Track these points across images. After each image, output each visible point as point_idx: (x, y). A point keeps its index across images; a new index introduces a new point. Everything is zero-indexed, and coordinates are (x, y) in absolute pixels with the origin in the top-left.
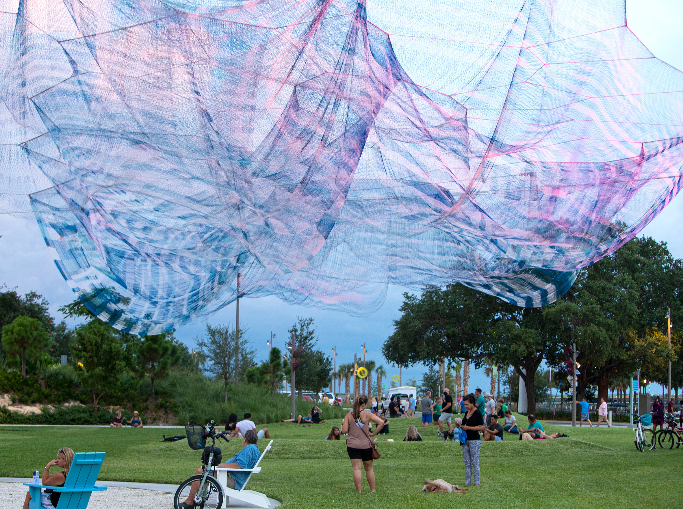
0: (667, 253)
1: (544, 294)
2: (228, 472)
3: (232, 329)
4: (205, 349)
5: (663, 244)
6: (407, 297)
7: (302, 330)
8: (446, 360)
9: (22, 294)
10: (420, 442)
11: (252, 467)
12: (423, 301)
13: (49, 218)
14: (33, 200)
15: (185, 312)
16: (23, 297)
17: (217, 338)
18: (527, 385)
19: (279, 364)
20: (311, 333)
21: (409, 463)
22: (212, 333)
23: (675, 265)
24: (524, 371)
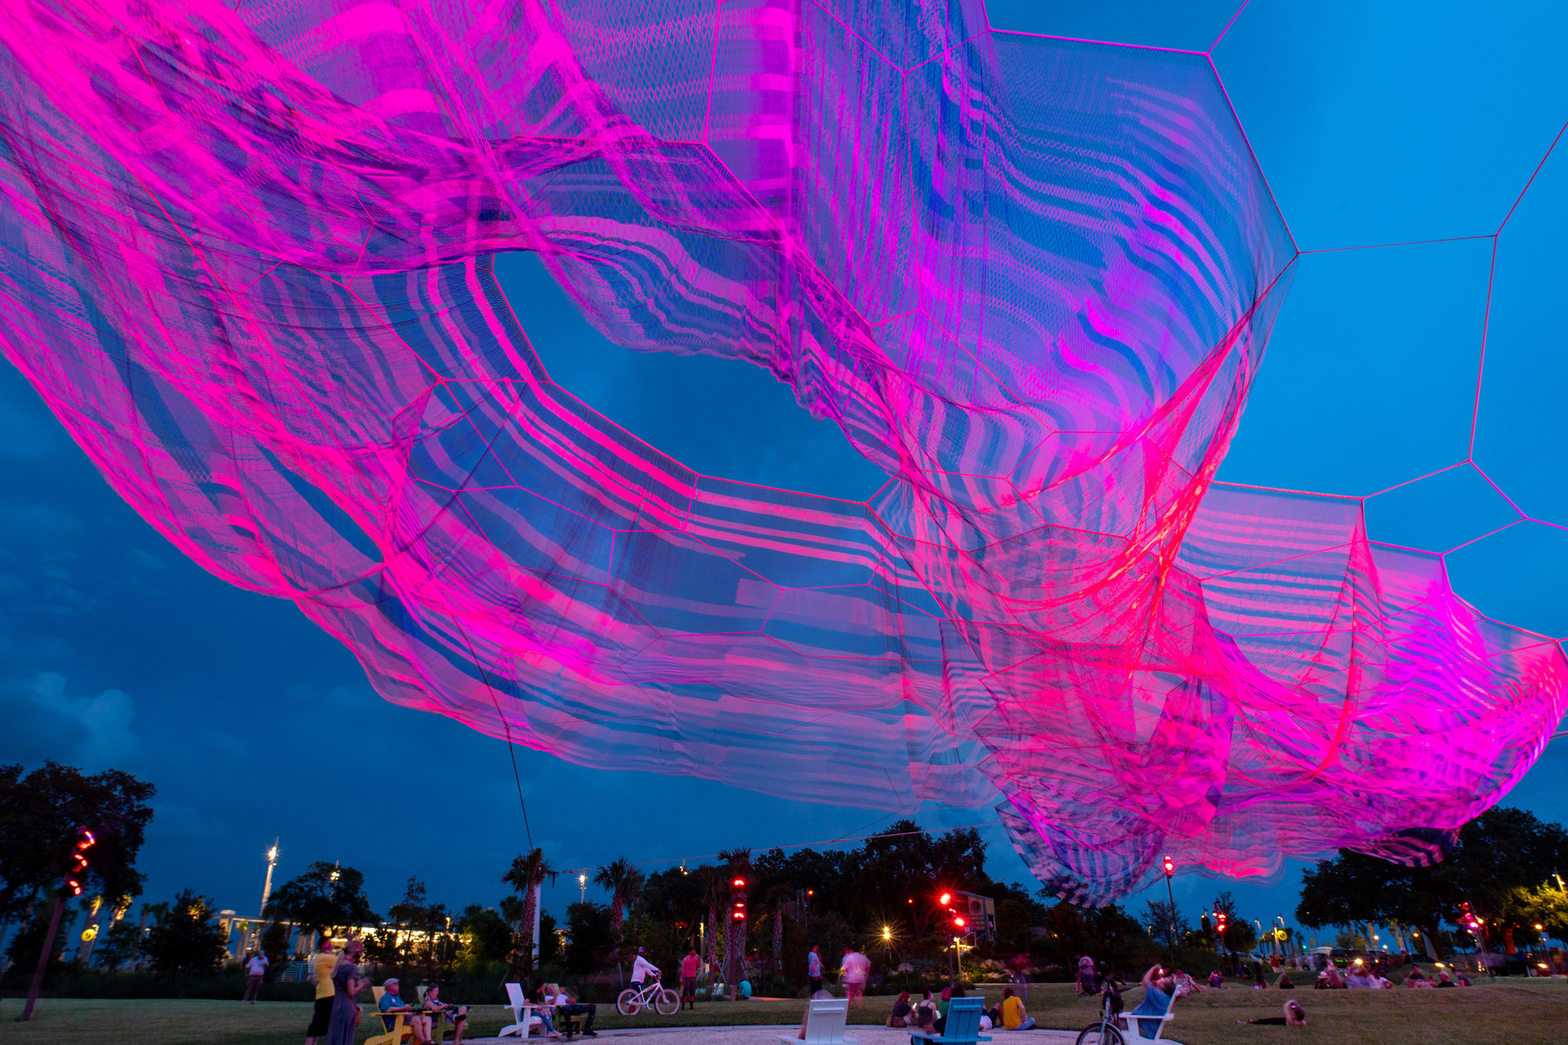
0: (1535, 820)
1: (1429, 854)
2: (1139, 1019)
3: (1167, 903)
4: (1148, 919)
5: (1529, 812)
6: (1306, 872)
7: (1224, 901)
8: (1351, 922)
9: (1009, 885)
10: (1345, 990)
11: (1162, 1013)
12: (1319, 874)
13: (1011, 823)
14: (998, 810)
15: (1122, 887)
16: (1010, 887)
17: (1157, 911)
18: (1432, 942)
19: (1210, 929)
20: (1232, 904)
21: (1337, 1011)
22: (1152, 906)
23: (1547, 828)
24: (1426, 929)
